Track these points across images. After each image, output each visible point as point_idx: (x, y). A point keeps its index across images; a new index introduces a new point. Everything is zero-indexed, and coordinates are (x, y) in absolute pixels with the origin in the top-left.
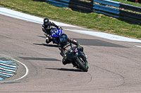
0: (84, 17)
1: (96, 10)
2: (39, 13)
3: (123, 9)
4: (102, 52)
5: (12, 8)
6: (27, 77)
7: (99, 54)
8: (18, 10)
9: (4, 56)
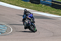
0: (36, 6)
1: (41, 3)
2: (17, 4)
3: (53, 3)
4: (44, 22)
5: (5, 2)
6: (11, 32)
7: (43, 22)
8: (8, 3)
9: (2, 23)
